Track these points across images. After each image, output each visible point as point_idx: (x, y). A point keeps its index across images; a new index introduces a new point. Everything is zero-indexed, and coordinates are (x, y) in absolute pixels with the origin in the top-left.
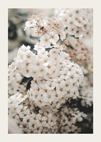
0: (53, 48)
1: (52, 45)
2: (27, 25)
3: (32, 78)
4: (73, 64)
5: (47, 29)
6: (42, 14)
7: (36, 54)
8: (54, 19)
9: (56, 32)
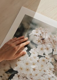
0: (45, 57)
1: (44, 54)
2: (34, 32)
3: (17, 72)
4: (53, 75)
5: (46, 41)
6: (47, 29)
7: (29, 56)
8: (55, 37)
9: (52, 47)
